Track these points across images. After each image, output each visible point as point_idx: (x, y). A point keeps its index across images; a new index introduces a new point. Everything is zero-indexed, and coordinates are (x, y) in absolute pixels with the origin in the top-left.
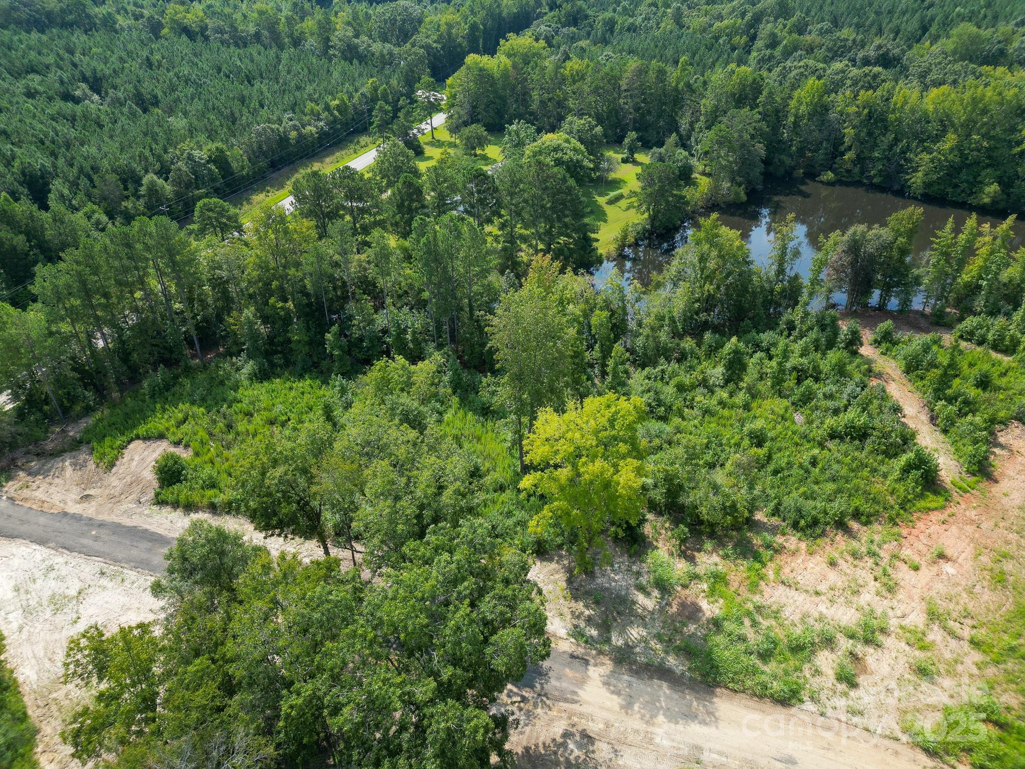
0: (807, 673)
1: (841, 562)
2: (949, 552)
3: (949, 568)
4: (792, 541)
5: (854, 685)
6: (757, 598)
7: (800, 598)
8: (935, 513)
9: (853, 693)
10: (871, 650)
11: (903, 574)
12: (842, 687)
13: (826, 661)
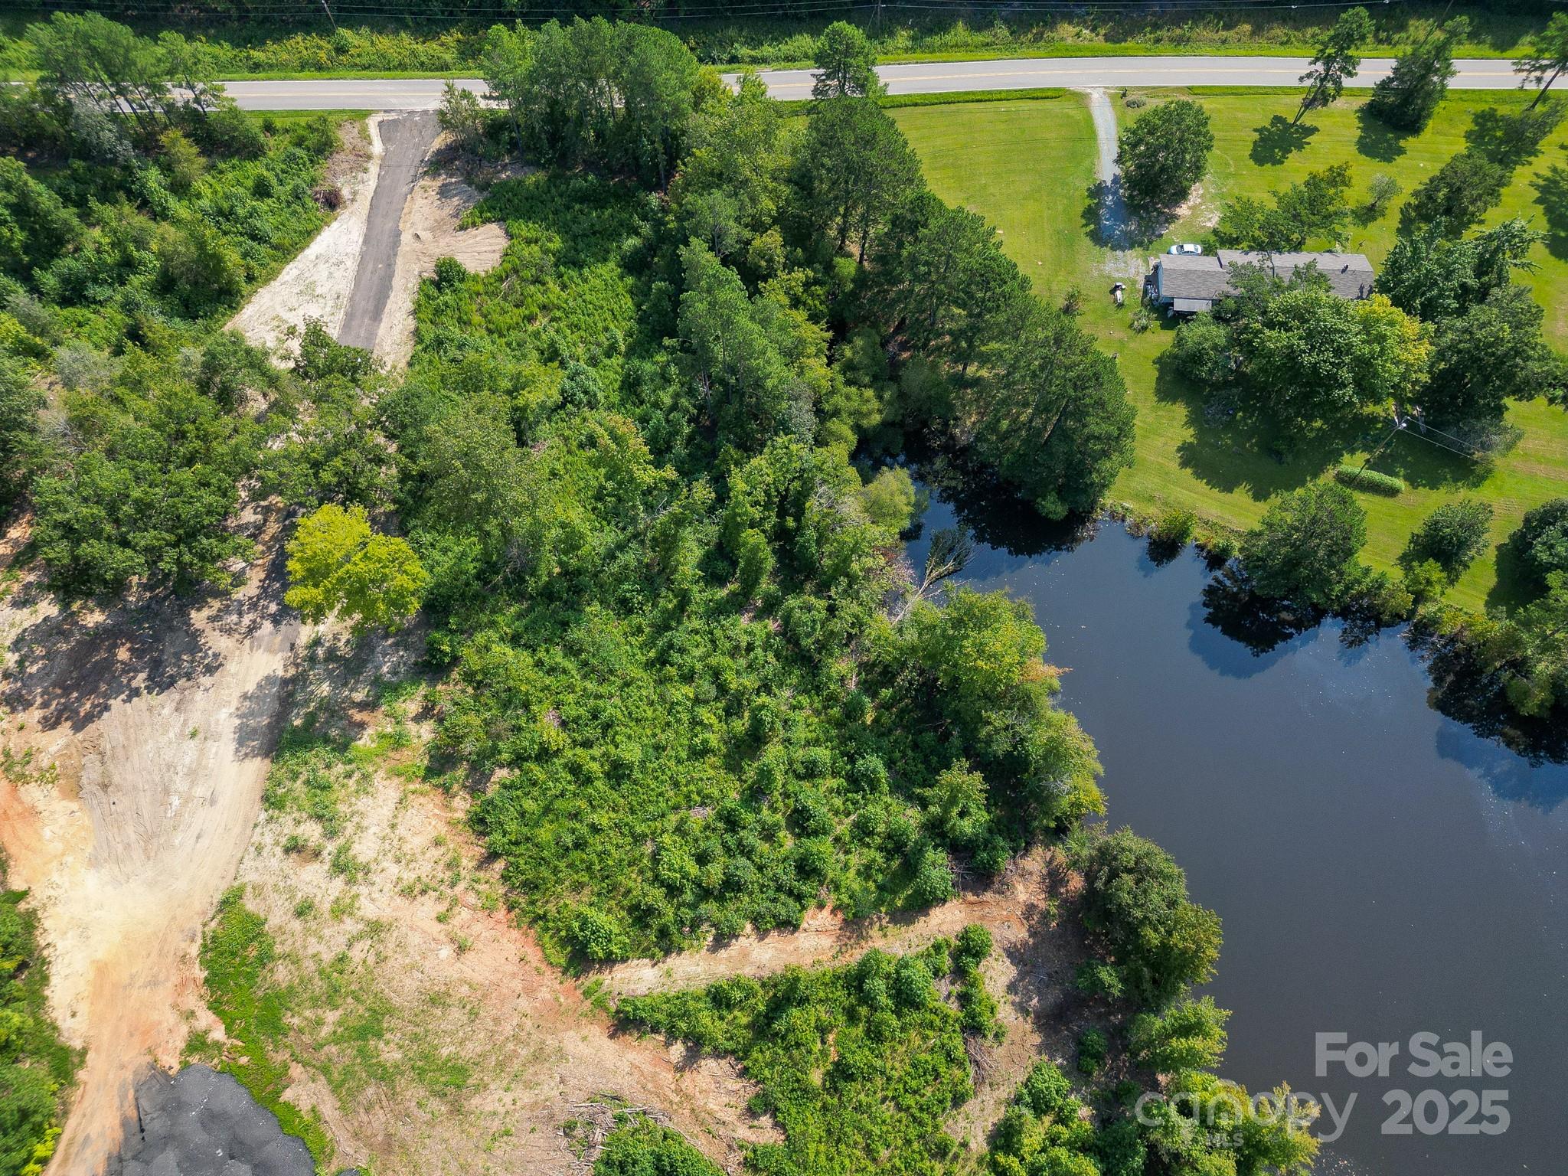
0: (296, 815)
1: (442, 850)
2: (469, 956)
3: (446, 952)
4: (462, 805)
5: (287, 851)
6: (381, 774)
7: (386, 811)
9: (279, 851)
10: (326, 867)
11: (428, 908)
12: (284, 841)
13: (311, 832)
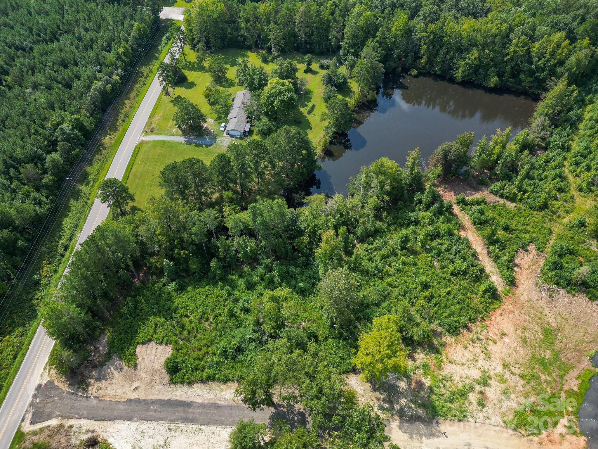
0: (467, 405)
1: (468, 345)
2: (506, 331)
3: (507, 340)
4: (448, 339)
5: (483, 406)
6: (442, 372)
7: (458, 368)
8: (498, 310)
9: (484, 410)
10: (487, 388)
11: (492, 347)
12: (480, 408)
13: (473, 397)
